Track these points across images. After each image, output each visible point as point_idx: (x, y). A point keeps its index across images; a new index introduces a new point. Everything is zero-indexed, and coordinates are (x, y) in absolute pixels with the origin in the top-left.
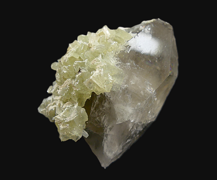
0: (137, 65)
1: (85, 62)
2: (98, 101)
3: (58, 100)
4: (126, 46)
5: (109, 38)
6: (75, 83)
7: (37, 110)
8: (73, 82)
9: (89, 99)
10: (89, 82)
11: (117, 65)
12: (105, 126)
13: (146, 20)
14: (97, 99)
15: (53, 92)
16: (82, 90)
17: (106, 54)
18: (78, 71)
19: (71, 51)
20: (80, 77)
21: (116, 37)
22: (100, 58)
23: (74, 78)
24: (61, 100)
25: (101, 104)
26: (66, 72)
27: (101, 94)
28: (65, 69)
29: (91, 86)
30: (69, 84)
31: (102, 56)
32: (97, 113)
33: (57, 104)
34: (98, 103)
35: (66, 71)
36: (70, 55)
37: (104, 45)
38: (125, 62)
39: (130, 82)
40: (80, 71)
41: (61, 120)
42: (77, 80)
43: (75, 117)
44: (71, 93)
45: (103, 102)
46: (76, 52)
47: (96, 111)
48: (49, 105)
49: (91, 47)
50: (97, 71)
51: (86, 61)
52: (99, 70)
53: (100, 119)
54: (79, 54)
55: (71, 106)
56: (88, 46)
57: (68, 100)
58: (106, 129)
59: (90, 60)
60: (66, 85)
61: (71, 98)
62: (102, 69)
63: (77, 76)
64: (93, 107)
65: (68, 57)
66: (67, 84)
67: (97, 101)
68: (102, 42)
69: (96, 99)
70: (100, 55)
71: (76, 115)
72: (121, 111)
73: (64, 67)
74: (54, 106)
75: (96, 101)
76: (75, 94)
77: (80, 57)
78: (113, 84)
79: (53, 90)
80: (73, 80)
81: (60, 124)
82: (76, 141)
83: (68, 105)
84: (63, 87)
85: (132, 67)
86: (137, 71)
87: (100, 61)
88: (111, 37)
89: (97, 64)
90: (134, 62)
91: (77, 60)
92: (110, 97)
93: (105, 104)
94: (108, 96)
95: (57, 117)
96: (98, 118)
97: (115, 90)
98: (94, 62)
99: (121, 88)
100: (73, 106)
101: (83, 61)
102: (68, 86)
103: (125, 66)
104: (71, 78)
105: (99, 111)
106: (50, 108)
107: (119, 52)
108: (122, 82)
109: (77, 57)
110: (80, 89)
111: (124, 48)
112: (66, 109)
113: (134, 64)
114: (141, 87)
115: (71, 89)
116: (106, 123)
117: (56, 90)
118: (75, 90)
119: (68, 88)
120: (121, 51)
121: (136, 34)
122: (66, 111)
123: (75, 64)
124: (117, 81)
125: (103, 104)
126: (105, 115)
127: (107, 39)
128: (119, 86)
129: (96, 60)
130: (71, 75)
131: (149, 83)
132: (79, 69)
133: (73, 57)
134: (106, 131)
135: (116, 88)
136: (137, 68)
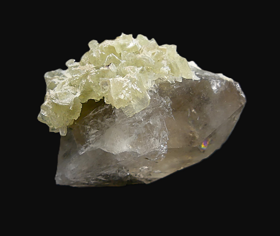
0: (171, 108)
1: (121, 62)
2: (103, 111)
3: (67, 78)
4: (177, 80)
5: (166, 60)
7: (44, 75)
8: (93, 70)
9: (96, 101)
10: (106, 82)
11: (151, 91)
12: (89, 142)
13: (224, 74)
15: (70, 66)
16: (94, 84)
17: (149, 72)
18: (108, 65)
19: (118, 41)
20: (103, 71)
21: (175, 63)
22: (138, 70)
23: (97, 68)
24: (70, 80)
25: (103, 116)
26: (95, 56)
27: (111, 106)
28: (97, 53)
29: (104, 88)
30: (88, 69)
31: (142, 70)
32: (92, 121)
33: (63, 81)
34: (100, 112)
35: (96, 55)
36: (113, 44)
37: (154, 61)
38: (160, 95)
39: (149, 120)
40: (108, 66)
41: (51, 96)
42: (98, 72)
43: (66, 104)
45: (106, 116)
46: (123, 46)
47: (92, 119)
49: (140, 53)
50: (123, 79)
51: (123, 62)
52: (126, 78)
53: (90, 129)
54: (123, 50)
55: (73, 92)
56: (139, 50)
58: (87, 145)
61: (79, 86)
62: (129, 80)
63: (102, 68)
64: (94, 112)
65: (110, 44)
66: (86, 68)
68: (156, 57)
69: (102, 107)
70: (142, 67)
71: (68, 103)
72: (116, 139)
73: (98, 50)
74: (59, 81)
75: (101, 109)
76: (84, 84)
77: (120, 54)
78: (129, 105)
79: (72, 65)
80: (95, 69)
81: (48, 100)
82: (51, 131)
83: (71, 90)
84: (80, 69)
85: (165, 106)
86: (166, 114)
87: (135, 73)
88: (169, 60)
89: (130, 72)
90: (170, 103)
91: (115, 53)
92: (117, 116)
93: (107, 120)
94: (116, 114)
95: (50, 91)
96: (89, 127)
97: (126, 112)
98: (128, 68)
99: (134, 116)
100: (75, 94)
101: (121, 60)
102: (85, 71)
103: (158, 98)
104: (95, 66)
105: (96, 121)
106: (54, 80)
107: (164, 80)
108: (139, 111)
109: (118, 51)
110: (92, 82)
111: (173, 81)
112: (65, 91)
113: (169, 106)
114: (155, 133)
115: (85, 76)
116: (93, 139)
117: (75, 67)
118: (88, 80)
119: (84, 73)
120: (167, 81)
121: (198, 79)
122: (63, 93)
123: (109, 56)
124: (136, 105)
125: (105, 118)
126: (98, 130)
127: (163, 59)
128: (133, 112)
129: (132, 68)
130: (98, 64)
131: (167, 136)
132: (110, 63)
133: (115, 48)
134: (86, 147)
135: (128, 111)
136: (169, 111)
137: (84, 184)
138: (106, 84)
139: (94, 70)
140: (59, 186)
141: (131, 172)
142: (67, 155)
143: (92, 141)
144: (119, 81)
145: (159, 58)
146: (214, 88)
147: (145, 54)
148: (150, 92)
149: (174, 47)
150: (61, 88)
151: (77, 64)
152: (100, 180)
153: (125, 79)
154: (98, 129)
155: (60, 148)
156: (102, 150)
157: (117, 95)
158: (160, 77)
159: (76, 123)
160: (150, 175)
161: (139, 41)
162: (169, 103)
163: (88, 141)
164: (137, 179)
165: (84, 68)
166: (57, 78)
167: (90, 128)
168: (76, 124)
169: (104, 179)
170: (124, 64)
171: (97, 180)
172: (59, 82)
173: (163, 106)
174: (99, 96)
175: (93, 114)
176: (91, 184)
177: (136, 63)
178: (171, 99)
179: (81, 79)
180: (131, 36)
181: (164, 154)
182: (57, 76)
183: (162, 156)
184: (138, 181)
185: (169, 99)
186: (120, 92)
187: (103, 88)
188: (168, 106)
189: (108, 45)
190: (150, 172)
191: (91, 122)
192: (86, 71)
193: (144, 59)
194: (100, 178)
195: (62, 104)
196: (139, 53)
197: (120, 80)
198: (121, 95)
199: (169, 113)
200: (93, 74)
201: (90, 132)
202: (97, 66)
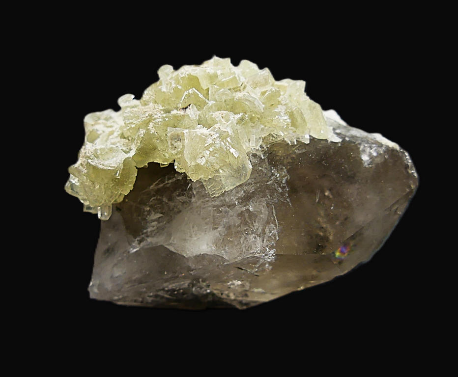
0: (288, 187)
1: (208, 103)
2: (172, 183)
3: (118, 124)
4: (301, 140)
5: (285, 104)
6: (159, 119)
7: (84, 117)
8: (159, 115)
9: (161, 166)
10: (178, 136)
11: (255, 155)
12: (146, 233)
13: (385, 135)
14: (173, 178)
15: (124, 106)
17: (254, 123)
18: (184, 107)
19: (206, 67)
20: (176, 117)
23: (168, 111)
24: (122, 128)
25: (172, 192)
27: (185, 176)
29: (175, 145)
30: (151, 112)
31: (242, 119)
32: (154, 199)
33: (111, 130)
34: (168, 185)
35: (166, 89)
36: (197, 73)
37: (263, 106)
38: (271, 164)
39: (248, 203)
40: (186, 108)
42: (166, 117)
43: (109, 168)
44: (141, 130)
45: (177, 193)
46: (213, 78)
47: (154, 196)
48: (102, 121)
49: (242, 90)
50: (208, 131)
51: (211, 103)
53: (149, 213)
54: (212, 83)
55: (124, 149)
56: (239, 86)
58: (143, 238)
59: (219, 108)
60: (147, 110)
62: (216, 134)
63: (174, 112)
64: (158, 184)
65: (190, 72)
66: (149, 110)
67: (170, 181)
68: (267, 98)
69: (171, 177)
70: (241, 114)
71: (114, 167)
72: (190, 232)
73: (171, 81)
74: (105, 129)
75: (169, 179)
76: (142, 135)
77: (208, 90)
78: (215, 176)
79: (128, 104)
80: (162, 112)
81: (81, 158)
82: (85, 210)
83: (121, 145)
84: (139, 110)
85: (276, 183)
86: (278, 196)
87: (229, 122)
88: (290, 105)
89: (220, 121)
90: (286, 177)
91: (199, 89)
92: (195, 193)
93: (178, 198)
94: (193, 190)
95: (88, 145)
96: (148, 209)
97: (209, 187)
98: (217, 115)
99: (223, 195)
100: (127, 153)
101: (208, 99)
103: (266, 168)
104: (163, 108)
105: (160, 199)
106: (97, 127)
107: (279, 139)
108: (232, 188)
109: (204, 84)
110: (156, 134)
111: (293, 141)
112: (111, 146)
113: (284, 182)
114: (257, 227)
115: (146, 123)
116: (153, 229)
117: (131, 107)
118: (148, 130)
119: (144, 119)
120: (283, 141)
121: (337, 140)
122: (108, 149)
123: (189, 92)
124: (227, 178)
125: (174, 195)
126: (162, 215)
127: (279, 103)
128: (221, 189)
129: (224, 115)
130: (169, 104)
131: (277, 233)
132: (189, 104)
133: (198, 79)
134: (140, 242)
135: (212, 187)
136: (283, 190)
138: (178, 138)
139: (161, 114)
140: (94, 301)
141: (214, 289)
142: (109, 252)
143: (152, 232)
144: (199, 134)
145: (272, 100)
146: (365, 158)
147: (248, 93)
148: (253, 158)
149: (301, 84)
150: (106, 141)
151: (137, 102)
152: (162, 297)
154: (162, 213)
155: (100, 241)
156: (166, 248)
157: (195, 158)
158: (272, 133)
159: (127, 200)
160: (246, 295)
161: (241, 70)
162: (284, 177)
163: (145, 231)
164: (225, 300)
165: (145, 111)
166: (103, 123)
167: (149, 210)
168: (127, 202)
169: (168, 296)
170: (211, 107)
171: (156, 296)
172: (105, 131)
173: (274, 182)
174: (167, 158)
175: (156, 188)
176: (147, 303)
177: (233, 107)
178: (288, 171)
179: (138, 128)
180: (228, 60)
181: (270, 263)
182: (104, 121)
183: (267, 265)
184: (226, 304)
185: (285, 170)
186: (201, 153)
187: (172, 145)
188: (282, 182)
189: (187, 73)
190: (246, 291)
191: (151, 200)
192: (148, 115)
193: (247, 100)
194: (161, 293)
195: (103, 167)
196: (240, 90)
197: (202, 134)
198: (200, 159)
199: (282, 194)
200: (157, 120)
201: (148, 216)
202: (167, 107)
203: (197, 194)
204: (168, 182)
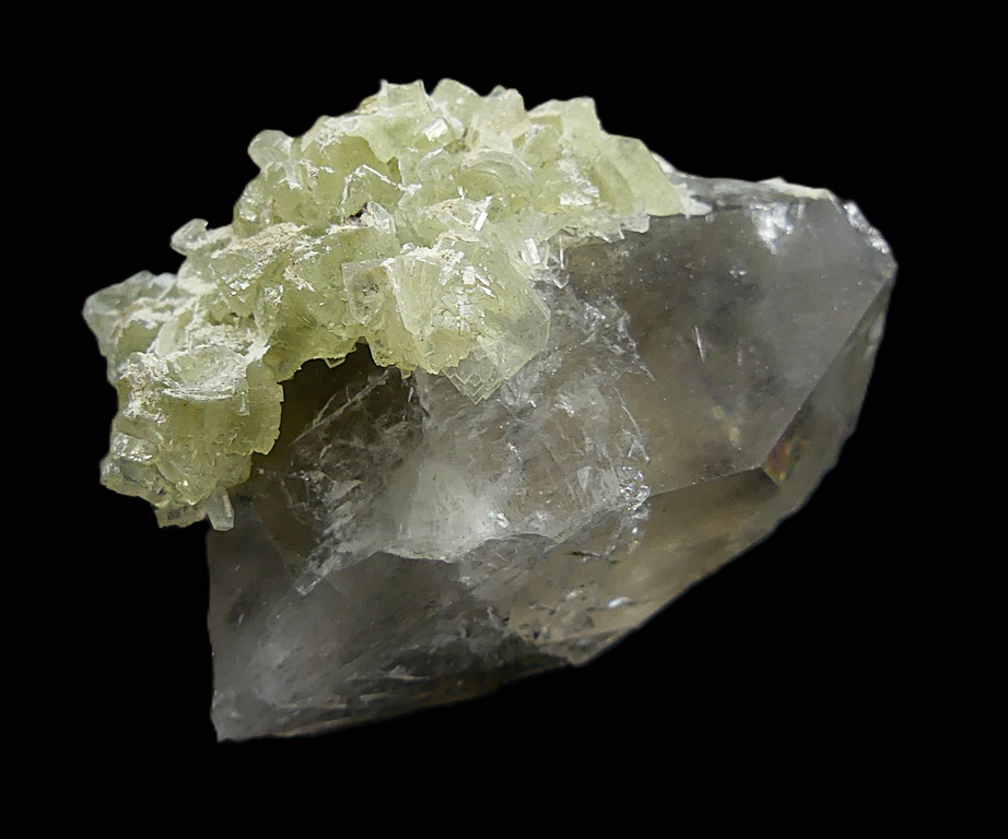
0: (633, 338)
1: (404, 192)
2: (364, 399)
3: (189, 295)
5: (573, 155)
6: (309, 251)
7: (81, 305)
8: (305, 243)
9: (331, 366)
10: (370, 278)
11: (540, 286)
12: (331, 534)
14: (364, 387)
15: (192, 250)
16: (318, 296)
17: (518, 212)
18: (354, 213)
19: (374, 112)
20: (345, 238)
21: (607, 165)
22: (477, 209)
23: (315, 233)
24: (206, 300)
25: (371, 421)
26: (297, 185)
27: (395, 373)
28: (300, 175)
29: (365, 302)
30: (278, 244)
31: (494, 209)
32: (328, 450)
33: (178, 312)
34: (355, 408)
35: (299, 183)
36: (358, 130)
37: (530, 168)
38: (581, 296)
39: (556, 398)
40: (359, 215)
41: (152, 375)
42: (323, 244)
43: (220, 397)
44: (266, 289)
45: (384, 418)
46: (395, 132)
47: (327, 441)
48: (141, 301)
49: (470, 146)
50: (433, 253)
51: (412, 189)
52: (442, 248)
53: (325, 483)
54: (398, 145)
55: (234, 346)
56: (459, 137)
57: (235, 319)
58: (327, 549)
59: (430, 197)
60: (265, 241)
61: (252, 316)
62: (457, 252)
63: (335, 229)
65: (344, 130)
66: (270, 239)
67: (359, 397)
68: (532, 150)
69: (360, 385)
70: (490, 198)
71: (229, 391)
72: (438, 503)
73: (301, 162)
74: (158, 316)
75: (354, 393)
76: (278, 300)
77: (393, 164)
78: (471, 353)
79: (200, 243)
80: (307, 237)
81: (138, 393)
82: (163, 523)
83: (222, 339)
84: (246, 247)
85: (605, 335)
86: (618, 364)
88: (584, 155)
89: (453, 224)
90: (622, 319)
91: (375, 163)
92: (427, 408)
93: (388, 431)
94: (421, 400)
95: (140, 357)
96: (321, 475)
97: (465, 383)
98: (441, 210)
99: (497, 392)
100: (244, 353)
101: (401, 182)
102: (270, 252)
103: (572, 309)
104: (303, 227)
105: (343, 446)
106: (138, 315)
107: (583, 236)
108: (517, 369)
109: (383, 152)
110: (312, 289)
111: (615, 232)
112: (199, 347)
113: (621, 329)
114: (592, 448)
115: (274, 272)
116: (345, 521)
117: (213, 248)
118: (289, 282)
119: (266, 262)
120: (591, 238)
121: (704, 209)
122: (197, 356)
123: (355, 176)
124: (499, 348)
125: (377, 424)
126: (356, 483)
127: (559, 157)
128: (494, 377)
129: (456, 208)
131: (641, 447)
132: (362, 204)
133: (366, 143)
134: (322, 559)
135: (472, 378)
136: (624, 348)
137: (331, 714)
138: (371, 283)
139: (309, 241)
140: (228, 744)
141: (517, 627)
142: (248, 608)
143: (342, 528)
144: (424, 261)
145: (543, 154)
146: (767, 234)
147: (488, 147)
148: (539, 291)
149: (586, 105)
150: (177, 341)
151: (222, 233)
152: (399, 683)
153: (443, 252)
154: (357, 478)
155: (213, 586)
156: (392, 555)
158: (564, 228)
159: (261, 471)
160: (590, 622)
161: (446, 103)
162: (616, 318)
163: (327, 531)
164: (542, 650)
165: (260, 244)
166: (148, 304)
167: (325, 478)
168: (261, 475)
169: (411, 678)
170: (415, 198)
171: (384, 684)
172: (163, 319)
173: (598, 335)
174: (345, 339)
175: (327, 422)
176: (364, 711)
177: (474, 184)
178: (622, 301)
179: (257, 288)
180: (419, 84)
181: (639, 524)
182: (147, 299)
183: (635, 530)
184: (545, 657)
185: (613, 303)
186: (435, 304)
187: (359, 303)
188: (616, 331)
189: (336, 134)
190: (591, 609)
191: (322, 455)
192: (274, 251)
193: (489, 164)
194: (395, 674)
195: (204, 398)
196: (464, 147)
197: (427, 258)
198: (439, 317)
199: (626, 357)
200: (306, 257)
201: (326, 494)
202: (311, 223)
203: (431, 408)
204: (354, 399)
